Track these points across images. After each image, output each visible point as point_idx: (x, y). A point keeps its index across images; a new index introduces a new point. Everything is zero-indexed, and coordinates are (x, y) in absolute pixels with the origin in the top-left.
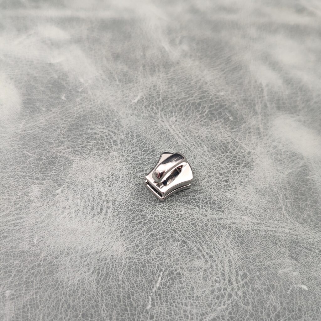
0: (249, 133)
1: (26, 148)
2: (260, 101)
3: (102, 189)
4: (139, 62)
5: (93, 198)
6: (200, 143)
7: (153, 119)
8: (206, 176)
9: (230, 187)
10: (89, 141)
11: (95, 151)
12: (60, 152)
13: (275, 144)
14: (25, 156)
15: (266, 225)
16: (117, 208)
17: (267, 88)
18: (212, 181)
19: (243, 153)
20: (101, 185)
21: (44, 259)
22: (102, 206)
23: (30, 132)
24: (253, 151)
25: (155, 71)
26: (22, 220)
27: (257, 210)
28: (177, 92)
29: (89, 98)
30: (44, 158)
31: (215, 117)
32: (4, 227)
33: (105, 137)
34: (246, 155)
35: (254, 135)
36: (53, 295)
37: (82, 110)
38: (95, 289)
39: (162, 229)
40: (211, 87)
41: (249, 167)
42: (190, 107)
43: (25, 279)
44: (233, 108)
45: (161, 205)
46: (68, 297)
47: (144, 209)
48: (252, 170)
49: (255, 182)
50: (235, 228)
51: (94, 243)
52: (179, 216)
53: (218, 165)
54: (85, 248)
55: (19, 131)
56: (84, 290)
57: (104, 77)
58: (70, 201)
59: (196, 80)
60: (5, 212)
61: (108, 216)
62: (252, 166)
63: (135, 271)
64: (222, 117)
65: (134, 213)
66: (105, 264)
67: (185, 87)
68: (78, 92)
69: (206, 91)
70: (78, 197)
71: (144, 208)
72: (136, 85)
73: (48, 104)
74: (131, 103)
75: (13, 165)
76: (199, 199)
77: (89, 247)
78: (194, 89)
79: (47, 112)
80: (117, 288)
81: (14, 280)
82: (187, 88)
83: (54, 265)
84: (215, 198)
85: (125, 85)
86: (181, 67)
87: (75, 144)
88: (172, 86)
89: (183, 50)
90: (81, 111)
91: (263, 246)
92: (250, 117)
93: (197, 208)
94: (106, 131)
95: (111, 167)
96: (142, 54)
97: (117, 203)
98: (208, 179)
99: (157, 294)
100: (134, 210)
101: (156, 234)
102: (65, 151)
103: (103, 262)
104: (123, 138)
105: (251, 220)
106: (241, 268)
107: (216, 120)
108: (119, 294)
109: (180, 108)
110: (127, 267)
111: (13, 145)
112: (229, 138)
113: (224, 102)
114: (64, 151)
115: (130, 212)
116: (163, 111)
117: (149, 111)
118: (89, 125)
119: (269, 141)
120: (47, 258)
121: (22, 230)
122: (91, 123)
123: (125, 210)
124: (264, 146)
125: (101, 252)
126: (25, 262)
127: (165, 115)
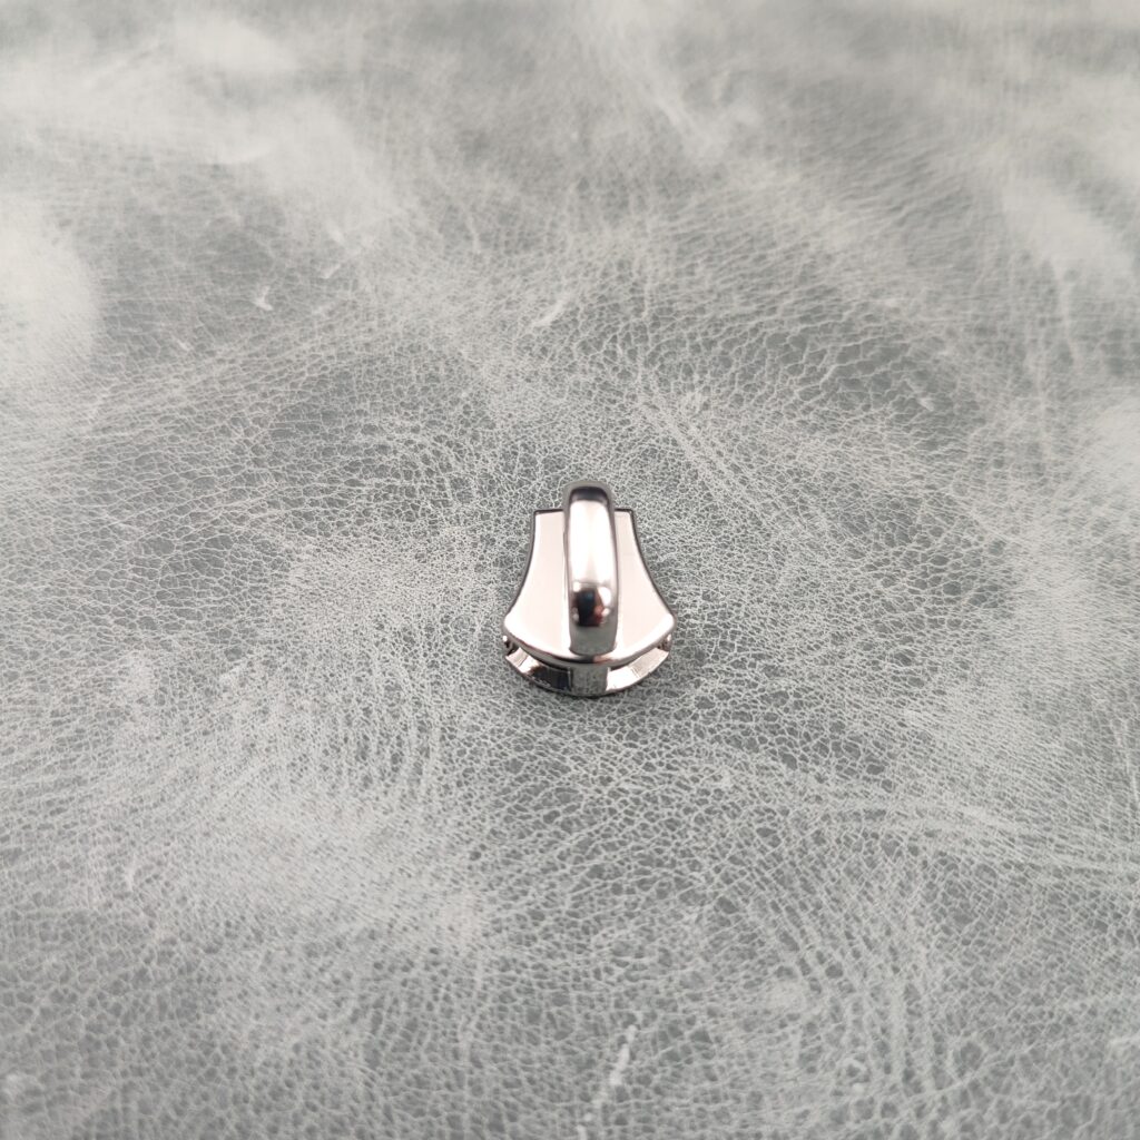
0: (999, 463)
1: (107, 498)
2: (1041, 338)
3: (403, 674)
4: (561, 166)
5: (367, 711)
6: (801, 501)
7: (613, 397)
8: (821, 633)
9: (918, 682)
10: (355, 476)
11: (380, 521)
12: (242, 519)
13: (1100, 512)
14: (104, 533)
15: (1060, 849)
16: (462, 753)
17: (1071, 285)
18: (848, 659)
19: (975, 548)
20: (400, 659)
21: (163, 953)
22: (399, 745)
23: (126, 434)
24: (1011, 539)
25: (624, 204)
26: (81, 791)
27: (1024, 783)
28: (711, 291)
29: (361, 304)
30: (177, 541)
31: (861, 396)
32: (12, 814)
33: (422, 467)
34: (985, 553)
35: (1015, 476)
36: (191, 1101)
37: (333, 352)
38: (361, 1088)
39: (639, 848)
40: (848, 276)
41: (995, 605)
42: (764, 355)
43: (82, 1032)
44: (937, 362)
45: (635, 751)
46: (251, 1113)
47: (569, 763)
48: (1009, 616)
49: (1020, 667)
50: (934, 857)
51: (363, 894)
52: (709, 798)
53: (871, 592)
54: (326, 915)
55: (84, 429)
56: (316, 1087)
57: (422, 223)
58: (271, 721)
59: (788, 246)
60: (15, 755)
61: (423, 784)
62: (1007, 602)
63: (525, 1019)
64: (892, 395)
65: (527, 776)
66: (404, 984)
67: (742, 272)
68: (321, 281)
69: (829, 292)
70: (307, 703)
71: (568, 757)
72: (547, 258)
73: (202, 325)
74: (529, 331)
75: (56, 567)
76: (791, 731)
77: (343, 913)
78: (782, 281)
79: (196, 356)
80: (448, 1086)
81: (40, 1033)
82: (752, 275)
83: (199, 980)
84: (857, 727)
85: (507, 258)
86: (729, 193)
87: (300, 488)
88: (692, 266)
89: (740, 126)
90: (331, 357)
91: (1048, 933)
92: (1001, 400)
93: (783, 767)
94: (427, 441)
95: (443, 586)
96: (575, 136)
97: (461, 735)
98: (830, 647)
99: (612, 1118)
100: (527, 764)
101: (616, 868)
102: (262, 515)
103: (398, 976)
104: (491, 471)
105: (1000, 825)
106: (956, 1022)
107: (867, 408)
108: (457, 1113)
109: (723, 353)
110: (494, 1001)
111: (55, 485)
112: (917, 482)
113: (900, 337)
114: (255, 516)
115: (510, 774)
116: (654, 364)
117: (600, 366)
118: (359, 412)
119: (1079, 498)
120: (174, 949)
121: (80, 829)
122: (365, 405)
123: (492, 763)
124: (1059, 521)
125: (389, 932)
126: (86, 961)
127: (663, 382)
